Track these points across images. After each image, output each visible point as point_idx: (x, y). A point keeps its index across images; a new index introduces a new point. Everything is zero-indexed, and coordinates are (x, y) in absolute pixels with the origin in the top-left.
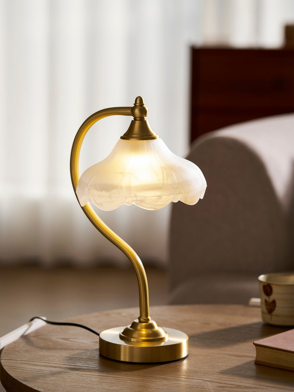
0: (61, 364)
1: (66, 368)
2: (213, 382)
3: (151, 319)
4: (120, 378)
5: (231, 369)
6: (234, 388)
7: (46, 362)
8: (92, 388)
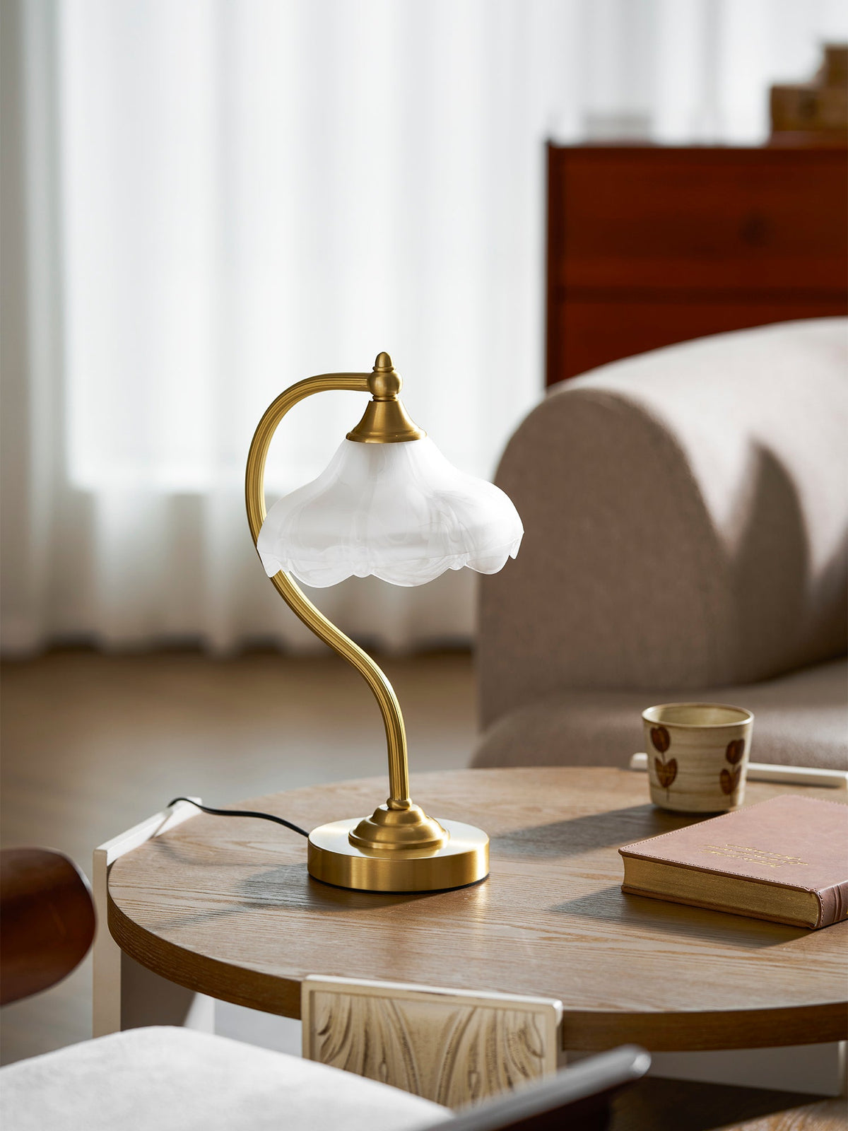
0: (231, 896)
1: (240, 902)
2: (531, 929)
3: (413, 803)
4: (347, 922)
5: (571, 902)
6: (573, 941)
7: (200, 891)
8: (289, 943)
